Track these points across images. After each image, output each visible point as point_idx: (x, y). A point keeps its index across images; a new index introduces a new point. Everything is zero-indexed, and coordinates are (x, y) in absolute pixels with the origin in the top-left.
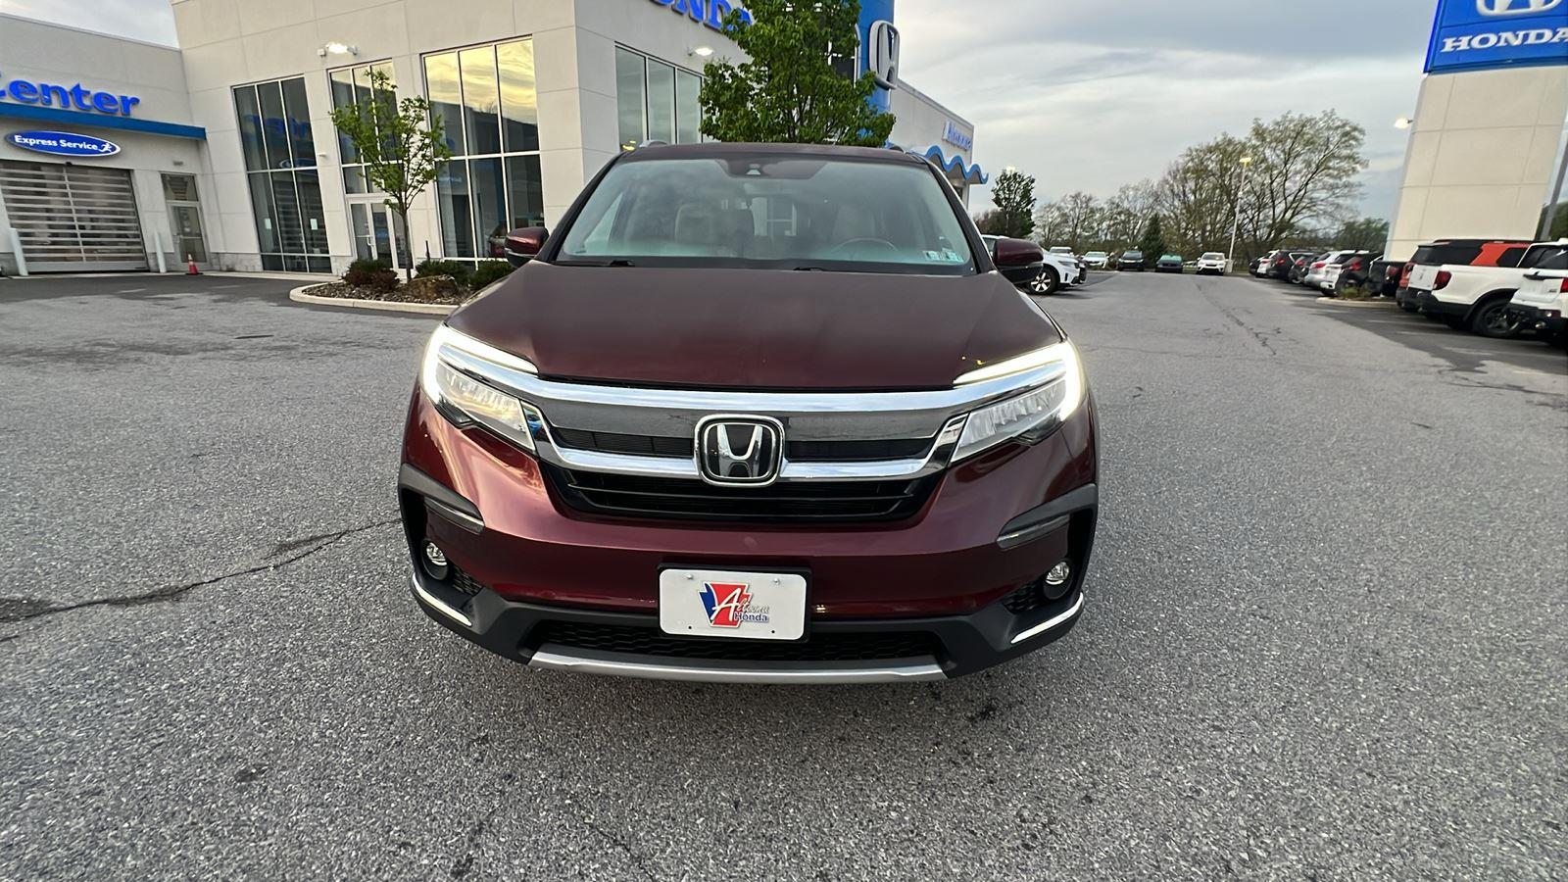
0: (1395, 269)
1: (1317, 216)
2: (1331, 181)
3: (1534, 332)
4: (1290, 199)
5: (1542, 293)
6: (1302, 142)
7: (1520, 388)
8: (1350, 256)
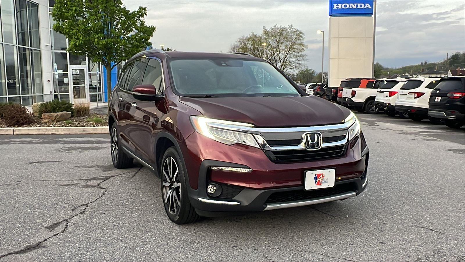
0: (335, 90)
1: (293, 68)
2: (296, 54)
3: (383, 111)
4: (282, 61)
5: (384, 97)
6: (283, 37)
7: (391, 129)
8: (315, 85)
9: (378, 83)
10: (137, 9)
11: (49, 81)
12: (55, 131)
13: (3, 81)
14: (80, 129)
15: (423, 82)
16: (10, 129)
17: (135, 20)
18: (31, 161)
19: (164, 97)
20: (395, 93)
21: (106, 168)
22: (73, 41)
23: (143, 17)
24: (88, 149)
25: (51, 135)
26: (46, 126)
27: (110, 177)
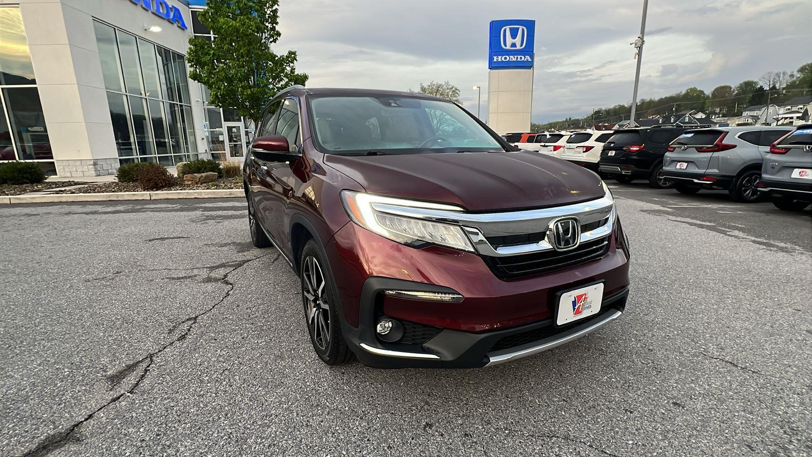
9: (540, 137)
10: (286, 54)
11: (203, 139)
12: (198, 195)
13: (151, 140)
14: (226, 192)
15: (592, 135)
16: (146, 194)
17: (284, 66)
18: (152, 237)
19: (301, 155)
20: (559, 147)
21: (242, 247)
22: (214, 91)
23: (293, 63)
24: (229, 218)
25: (193, 200)
26: (189, 190)
27: (244, 262)
